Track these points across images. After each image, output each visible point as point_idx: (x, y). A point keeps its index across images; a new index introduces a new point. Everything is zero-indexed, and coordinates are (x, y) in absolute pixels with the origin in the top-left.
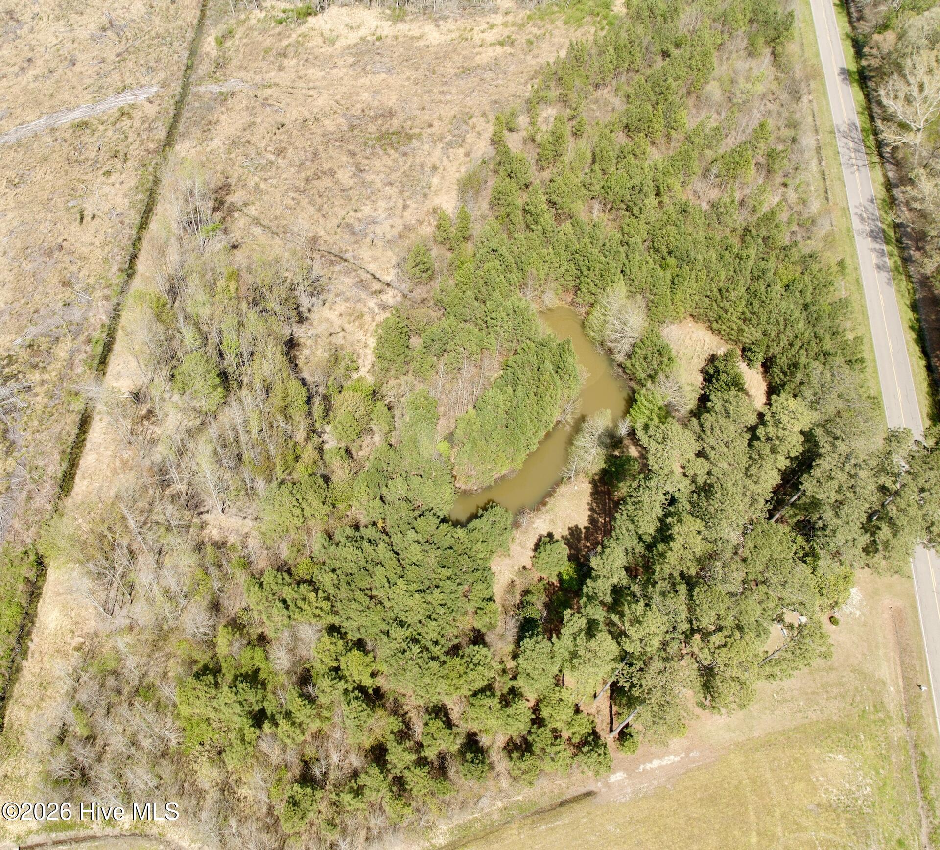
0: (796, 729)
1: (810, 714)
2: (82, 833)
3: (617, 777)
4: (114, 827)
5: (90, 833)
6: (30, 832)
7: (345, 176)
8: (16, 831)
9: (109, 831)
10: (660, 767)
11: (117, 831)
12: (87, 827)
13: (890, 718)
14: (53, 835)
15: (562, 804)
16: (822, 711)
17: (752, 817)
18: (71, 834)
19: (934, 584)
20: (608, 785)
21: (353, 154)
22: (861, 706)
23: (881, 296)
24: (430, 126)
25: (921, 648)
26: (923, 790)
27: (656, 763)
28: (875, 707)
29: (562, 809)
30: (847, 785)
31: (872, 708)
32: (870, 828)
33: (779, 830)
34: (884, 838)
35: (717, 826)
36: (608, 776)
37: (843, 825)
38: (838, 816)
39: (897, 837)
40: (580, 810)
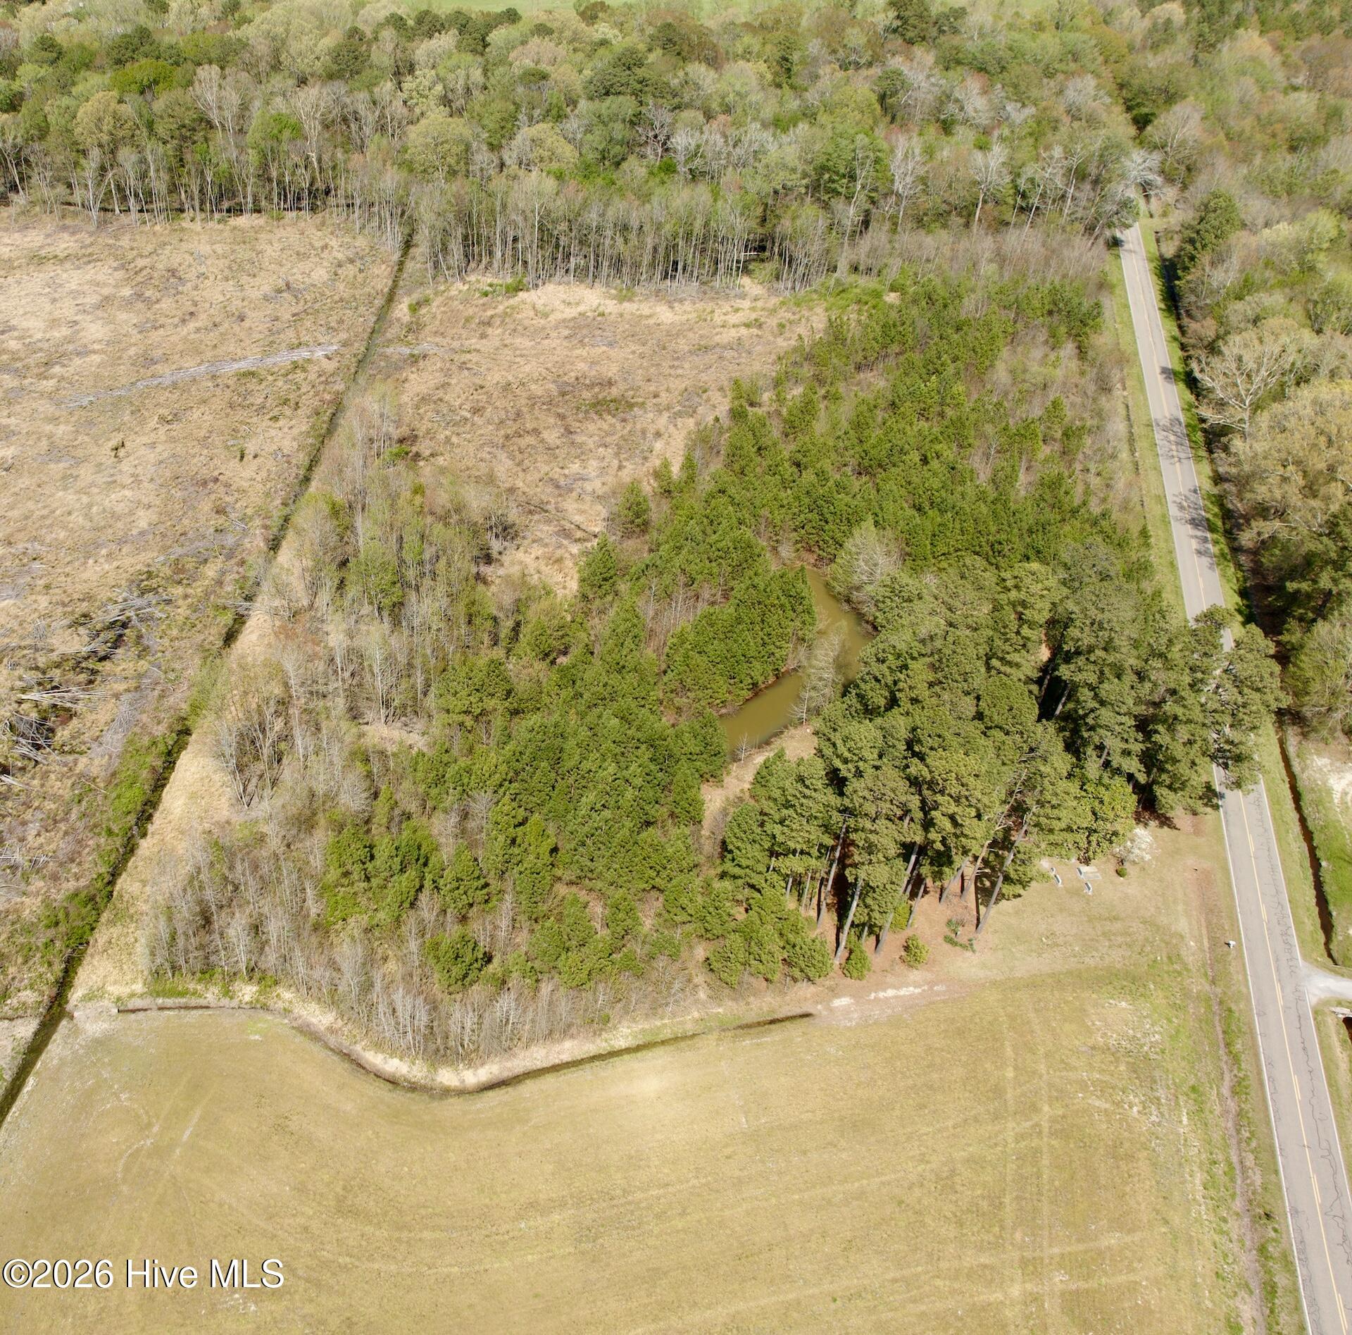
0: (1070, 973)
1: (1087, 960)
2: (194, 1001)
3: (842, 1002)
4: (231, 998)
5: (202, 1002)
6: (132, 995)
7: (552, 437)
8: (116, 993)
9: (225, 1001)
10: (896, 997)
11: (235, 1003)
12: (200, 996)
13: (1188, 970)
14: (160, 1001)
15: (772, 1022)
16: (1102, 958)
17: (1009, 1052)
18: (182, 1001)
19: (1252, 849)
20: (831, 1010)
21: (562, 417)
22: (1152, 956)
23: (1200, 580)
24: (656, 396)
25: (1232, 908)
26: (1228, 1045)
27: (891, 993)
28: (1169, 958)
29: (772, 1026)
30: (1131, 1032)
31: (1165, 959)
32: (1157, 1074)
33: (1042, 1068)
34: (1175, 1083)
35: (964, 1058)
36: (831, 1001)
37: (1122, 1068)
38: (1117, 1060)
39: (1191, 1083)
40: (794, 1031)
